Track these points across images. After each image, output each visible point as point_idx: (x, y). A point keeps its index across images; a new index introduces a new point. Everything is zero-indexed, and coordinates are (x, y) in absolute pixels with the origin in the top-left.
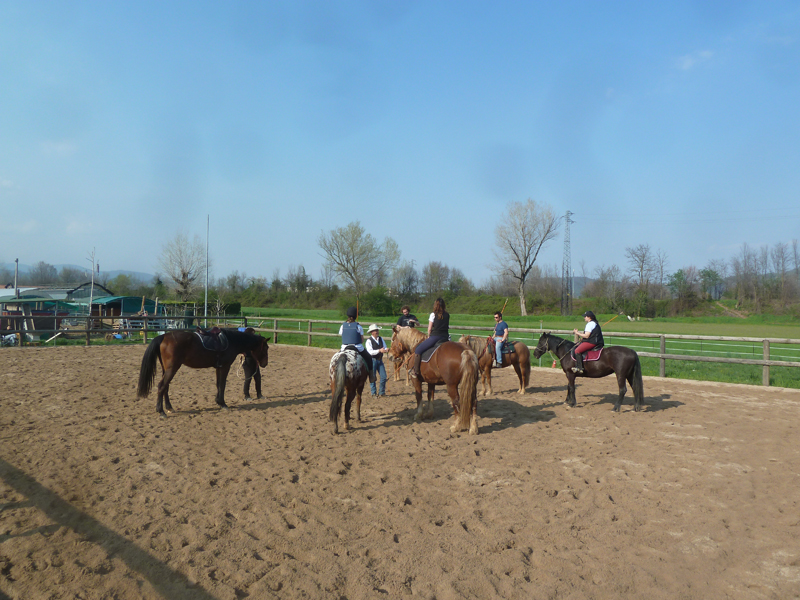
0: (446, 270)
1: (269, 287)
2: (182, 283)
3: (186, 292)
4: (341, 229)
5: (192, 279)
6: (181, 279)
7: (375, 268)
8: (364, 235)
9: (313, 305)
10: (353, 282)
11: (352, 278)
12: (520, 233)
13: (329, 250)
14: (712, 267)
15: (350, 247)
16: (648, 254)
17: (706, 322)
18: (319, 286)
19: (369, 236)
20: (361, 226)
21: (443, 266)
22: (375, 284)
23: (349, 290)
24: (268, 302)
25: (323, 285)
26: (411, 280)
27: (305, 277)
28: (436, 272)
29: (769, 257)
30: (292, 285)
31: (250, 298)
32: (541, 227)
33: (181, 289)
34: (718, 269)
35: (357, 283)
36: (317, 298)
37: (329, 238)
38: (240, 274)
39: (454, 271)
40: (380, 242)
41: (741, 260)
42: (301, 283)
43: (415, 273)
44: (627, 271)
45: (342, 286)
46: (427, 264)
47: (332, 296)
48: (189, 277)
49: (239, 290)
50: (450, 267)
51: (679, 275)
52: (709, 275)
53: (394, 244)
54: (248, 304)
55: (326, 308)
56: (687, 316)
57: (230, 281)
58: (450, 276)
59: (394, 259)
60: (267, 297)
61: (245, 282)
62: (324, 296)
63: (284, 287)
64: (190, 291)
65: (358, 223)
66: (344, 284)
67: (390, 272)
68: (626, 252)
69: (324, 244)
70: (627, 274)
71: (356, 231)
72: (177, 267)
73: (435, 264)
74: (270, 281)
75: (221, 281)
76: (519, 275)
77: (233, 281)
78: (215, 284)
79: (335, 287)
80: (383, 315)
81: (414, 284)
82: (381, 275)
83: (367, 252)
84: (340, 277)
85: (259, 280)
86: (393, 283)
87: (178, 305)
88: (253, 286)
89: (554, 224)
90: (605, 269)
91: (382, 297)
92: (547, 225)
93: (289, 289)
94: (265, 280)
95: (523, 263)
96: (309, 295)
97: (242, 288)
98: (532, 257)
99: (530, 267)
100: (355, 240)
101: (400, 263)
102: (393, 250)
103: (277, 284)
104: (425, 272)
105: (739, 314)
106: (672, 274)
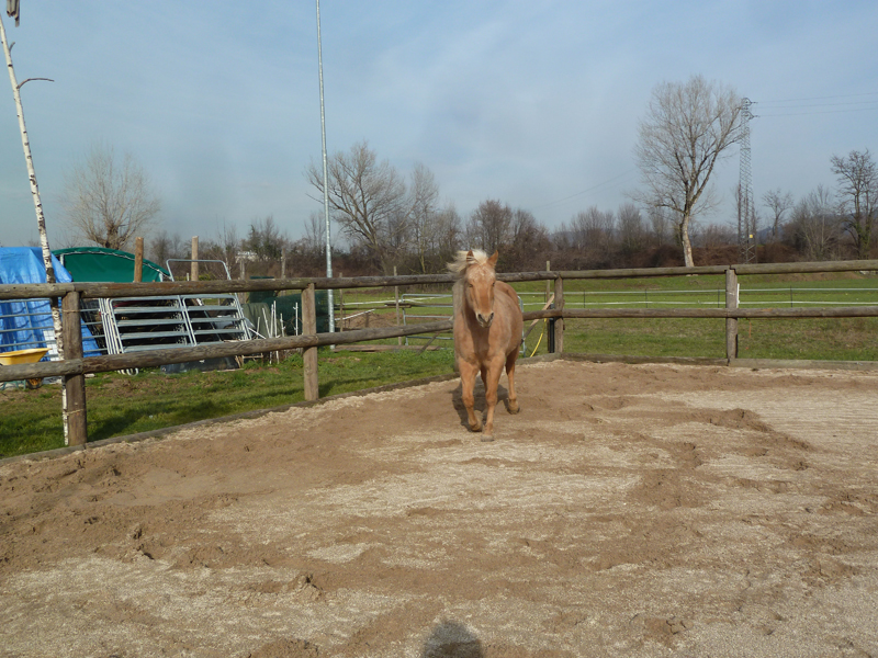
0: (507, 212)
4: (342, 155)
6: (105, 236)
8: (378, 162)
19: (386, 163)
20: (370, 149)
21: (503, 206)
26: (453, 231)
35: (372, 239)
39: (522, 216)
46: (484, 202)
58: (514, 222)
65: (366, 144)
71: (364, 157)
72: (97, 216)
73: (490, 204)
99: (699, 192)
100: (362, 170)
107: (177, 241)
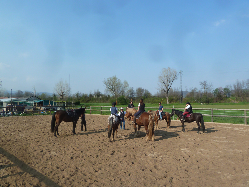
0: (143, 90)
1: (88, 96)
2: (61, 96)
3: (63, 98)
4: (110, 78)
5: (65, 94)
6: (61, 94)
7: (121, 90)
8: (117, 80)
9: (102, 102)
10: (114, 94)
11: (114, 93)
12: (166, 78)
13: (107, 84)
14: (227, 87)
15: (113, 83)
16: (206, 83)
17: (226, 105)
18: (104, 96)
19: (119, 80)
20: (116, 77)
21: (142, 88)
22: (121, 95)
23: (113, 97)
24: (88, 101)
25: (105, 95)
26: (132, 93)
27: (99, 93)
28: (140, 91)
29: (245, 83)
30: (96, 95)
31: (83, 100)
32: (173, 76)
33: (61, 97)
34: (229, 88)
35: (116, 94)
36: (103, 99)
37: (107, 81)
38: (79, 93)
39: (146, 90)
40: (122, 82)
41: (236, 85)
42: (98, 95)
43: (134, 91)
44: (200, 89)
45: (111, 95)
46: (137, 88)
47: (108, 99)
48: (64, 94)
49: (79, 98)
50: (144, 89)
51: (217, 90)
52: (226, 90)
53: (127, 82)
54: (82, 102)
55: (106, 103)
56: (220, 103)
57: (76, 95)
58: (144, 92)
59: (127, 87)
60: (88, 99)
61: (81, 95)
62: (106, 99)
63: (93, 96)
64: (64, 98)
65: (115, 76)
66: (112, 95)
67: (126, 91)
68: (200, 83)
69: (105, 83)
70: (200, 90)
71: (115, 79)
72: (60, 91)
73: (139, 88)
74: (89, 94)
75: (74, 95)
76: (166, 91)
77: (77, 94)
78: (72, 96)
79: (109, 96)
80: (124, 104)
81: (133, 94)
82: (123, 92)
83: (119, 85)
84: (110, 93)
85: (85, 94)
86: (127, 94)
87: (60, 102)
88: (83, 96)
89: (177, 75)
90: (193, 89)
91: (123, 99)
92: (174, 75)
93: (95, 97)
94: (87, 94)
95: (167, 87)
96: (101, 99)
97: (80, 97)
98: (170, 85)
99: (169, 88)
100: (115, 81)
101: (129, 88)
102: (126, 84)
103: (91, 95)
104: (137, 91)
105: (236, 102)
106: (214, 90)
107: (81, 93)
